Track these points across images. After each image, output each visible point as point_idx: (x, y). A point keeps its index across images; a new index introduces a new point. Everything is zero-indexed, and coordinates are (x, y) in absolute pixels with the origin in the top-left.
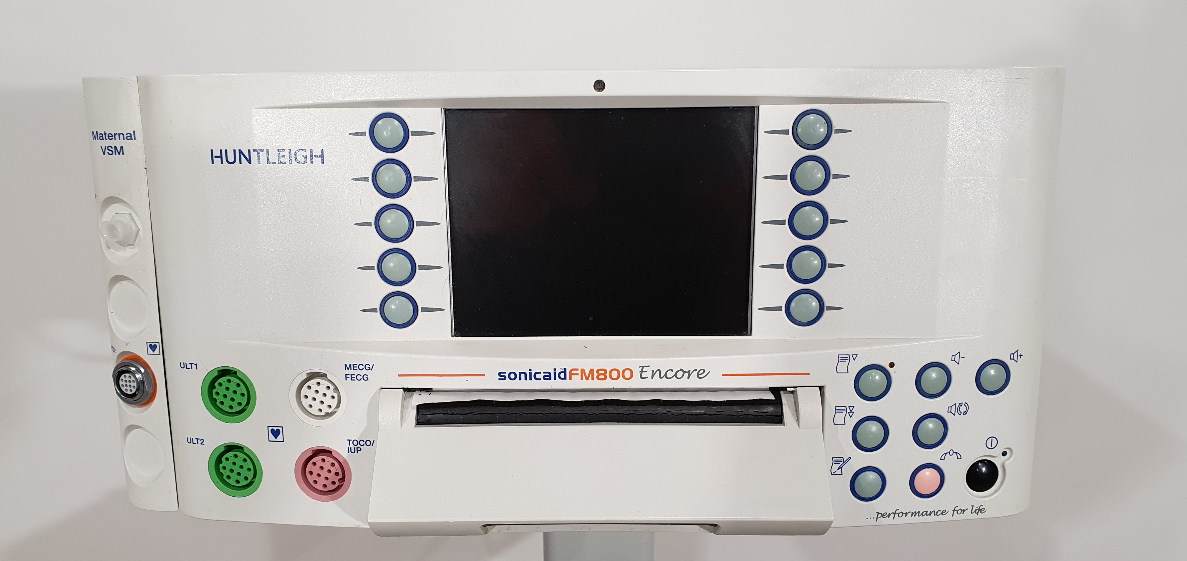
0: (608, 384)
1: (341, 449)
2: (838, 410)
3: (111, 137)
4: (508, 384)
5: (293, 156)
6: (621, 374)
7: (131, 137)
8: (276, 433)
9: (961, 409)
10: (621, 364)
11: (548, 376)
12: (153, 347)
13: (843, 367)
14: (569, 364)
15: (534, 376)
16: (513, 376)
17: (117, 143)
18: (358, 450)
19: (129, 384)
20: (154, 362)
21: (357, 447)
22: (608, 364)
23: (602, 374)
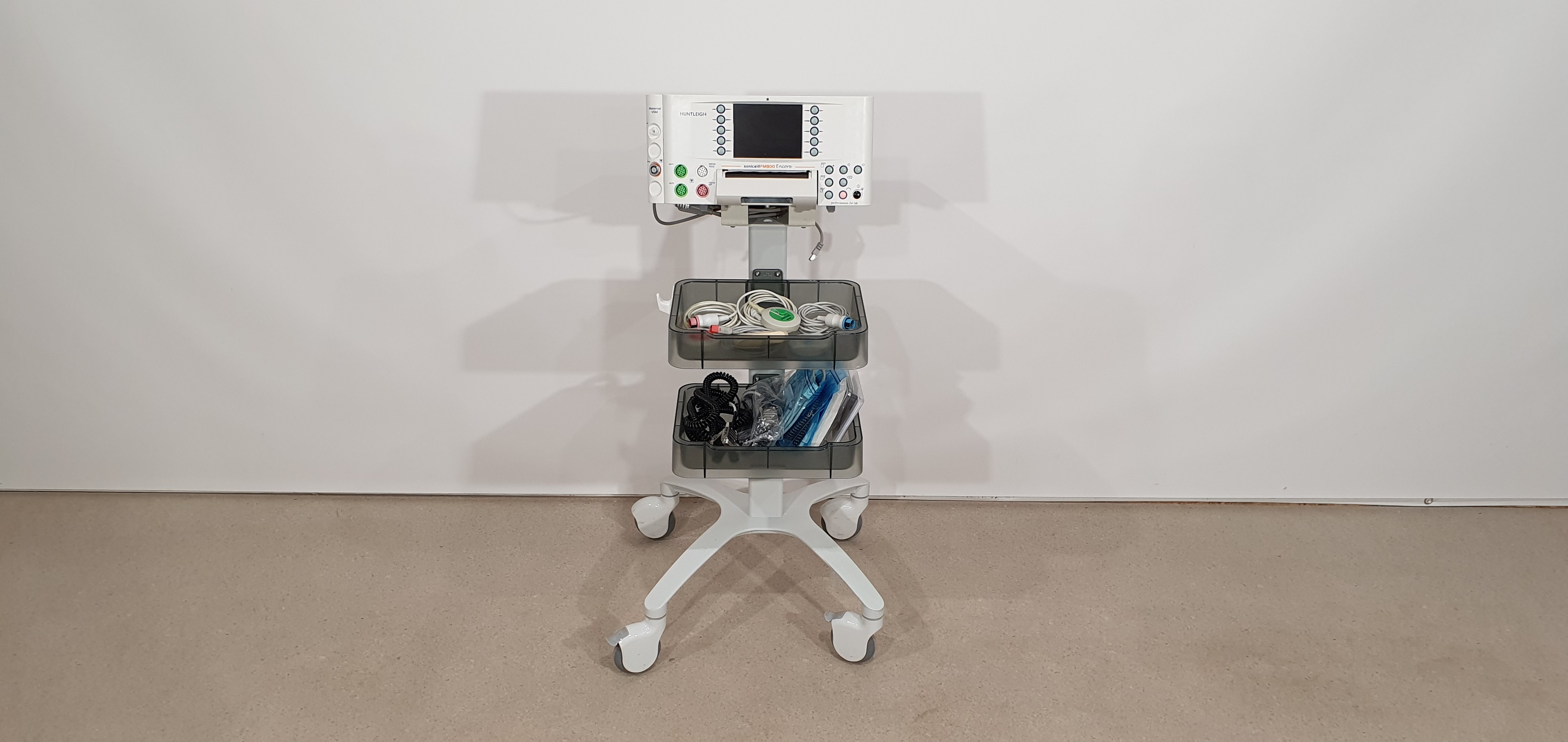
0: (769, 169)
1: (707, 185)
2: (822, 176)
3: (655, 109)
4: (746, 168)
5: (699, 114)
6: (772, 167)
7: (660, 109)
8: (692, 181)
9: (850, 177)
10: (772, 164)
11: (755, 167)
12: (661, 161)
13: (822, 166)
14: (760, 164)
15: (752, 167)
16: (747, 166)
17: (656, 110)
18: (711, 185)
19: (654, 170)
20: (661, 164)
21: (711, 184)
22: (769, 164)
23: (768, 166)
